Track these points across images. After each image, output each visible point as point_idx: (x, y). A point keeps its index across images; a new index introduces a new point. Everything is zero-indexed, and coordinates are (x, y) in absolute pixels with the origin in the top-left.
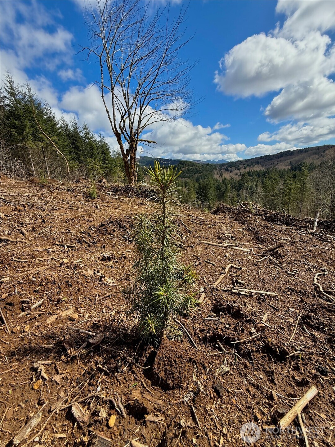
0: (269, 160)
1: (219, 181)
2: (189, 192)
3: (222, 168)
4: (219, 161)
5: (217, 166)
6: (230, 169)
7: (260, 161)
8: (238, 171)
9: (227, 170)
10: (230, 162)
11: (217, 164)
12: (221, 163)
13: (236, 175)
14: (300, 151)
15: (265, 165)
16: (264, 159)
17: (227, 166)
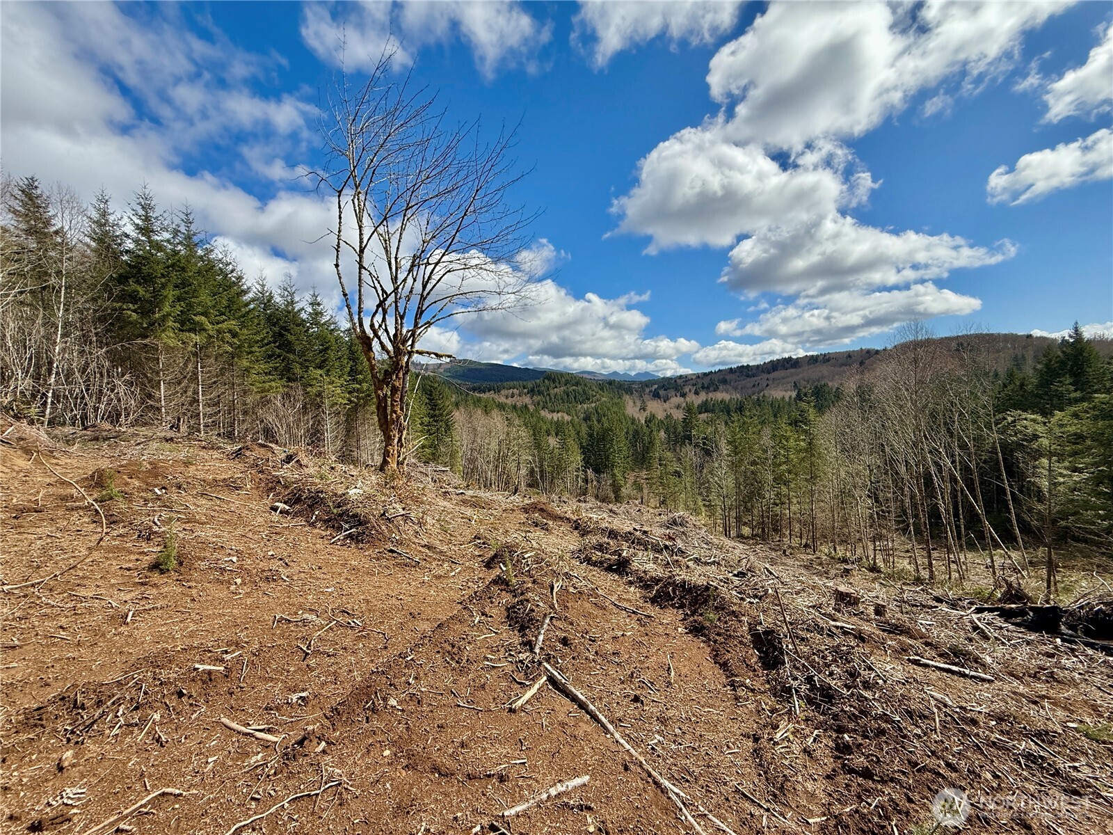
0: (748, 376)
1: (639, 421)
2: (564, 446)
3: (644, 391)
4: (638, 374)
5: (634, 386)
6: (662, 392)
7: (728, 377)
8: (682, 399)
9: (656, 395)
10: (664, 378)
11: (634, 382)
12: (643, 380)
13: (678, 407)
14: (813, 360)
15: (740, 387)
16: (737, 374)
17: (656, 386)
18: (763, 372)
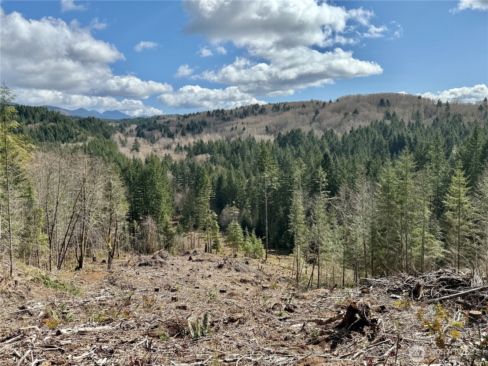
4: (107, 112)
6: (145, 132)
7: (208, 120)
8: (171, 140)
9: (141, 135)
16: (215, 117)
17: (135, 125)
18: (236, 116)
